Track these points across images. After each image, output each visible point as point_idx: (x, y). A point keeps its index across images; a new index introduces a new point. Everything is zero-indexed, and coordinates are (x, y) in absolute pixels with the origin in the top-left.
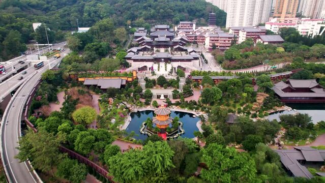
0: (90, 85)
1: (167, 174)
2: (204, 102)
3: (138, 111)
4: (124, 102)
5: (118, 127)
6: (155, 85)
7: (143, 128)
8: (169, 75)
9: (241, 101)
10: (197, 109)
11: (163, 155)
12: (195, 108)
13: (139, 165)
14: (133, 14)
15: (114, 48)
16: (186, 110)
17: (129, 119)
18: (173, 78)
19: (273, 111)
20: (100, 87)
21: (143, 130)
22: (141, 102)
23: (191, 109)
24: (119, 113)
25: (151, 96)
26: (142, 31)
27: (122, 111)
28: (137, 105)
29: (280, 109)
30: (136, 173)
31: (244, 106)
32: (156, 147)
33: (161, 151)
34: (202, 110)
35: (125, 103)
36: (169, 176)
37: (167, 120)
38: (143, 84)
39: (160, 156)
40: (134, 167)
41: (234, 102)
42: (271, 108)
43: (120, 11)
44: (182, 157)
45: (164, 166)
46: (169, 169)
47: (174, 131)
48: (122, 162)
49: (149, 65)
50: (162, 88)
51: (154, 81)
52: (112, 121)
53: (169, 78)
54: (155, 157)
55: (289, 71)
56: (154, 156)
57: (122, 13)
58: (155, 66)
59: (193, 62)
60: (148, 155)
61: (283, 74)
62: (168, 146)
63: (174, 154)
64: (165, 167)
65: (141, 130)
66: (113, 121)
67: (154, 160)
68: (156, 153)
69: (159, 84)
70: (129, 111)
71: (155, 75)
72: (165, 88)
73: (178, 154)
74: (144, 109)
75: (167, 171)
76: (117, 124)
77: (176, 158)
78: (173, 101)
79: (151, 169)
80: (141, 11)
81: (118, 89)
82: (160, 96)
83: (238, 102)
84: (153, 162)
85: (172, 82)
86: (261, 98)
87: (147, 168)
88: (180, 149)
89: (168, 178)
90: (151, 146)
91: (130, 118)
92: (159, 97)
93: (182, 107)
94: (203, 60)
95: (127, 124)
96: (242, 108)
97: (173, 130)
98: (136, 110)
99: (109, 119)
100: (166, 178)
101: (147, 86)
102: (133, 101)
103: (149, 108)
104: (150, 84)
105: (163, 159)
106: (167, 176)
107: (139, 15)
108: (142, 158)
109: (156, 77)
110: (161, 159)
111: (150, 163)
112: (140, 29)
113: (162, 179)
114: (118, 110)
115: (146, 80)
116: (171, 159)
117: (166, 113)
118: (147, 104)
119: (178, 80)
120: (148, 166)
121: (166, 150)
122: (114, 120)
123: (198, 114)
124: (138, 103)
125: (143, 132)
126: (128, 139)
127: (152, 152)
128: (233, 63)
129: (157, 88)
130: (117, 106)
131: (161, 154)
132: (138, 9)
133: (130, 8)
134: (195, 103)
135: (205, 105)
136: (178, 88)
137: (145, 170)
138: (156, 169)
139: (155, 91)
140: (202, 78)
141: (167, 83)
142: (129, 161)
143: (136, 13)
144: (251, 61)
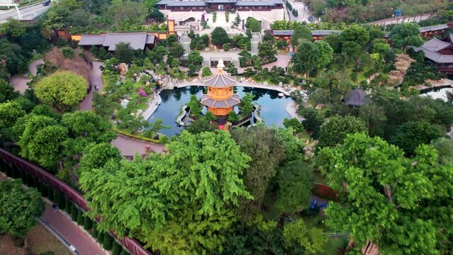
0: (90, 46)
1: (230, 214)
2: (299, 70)
3: (175, 88)
4: (148, 71)
5: (132, 114)
6: (207, 46)
7: (183, 116)
8: (232, 27)
9: (366, 70)
10: (285, 82)
11: (219, 167)
12: (281, 80)
13: (155, 194)
16: (265, 85)
17: (156, 100)
18: (239, 33)
19: (424, 87)
20: (107, 48)
21: (182, 120)
22: (180, 72)
23: (275, 82)
24: (138, 90)
25: (199, 62)
27: (143, 86)
28: (173, 76)
29: (437, 85)
30: (145, 215)
31: (372, 77)
32: (201, 146)
33: (214, 155)
34: (296, 85)
35: (151, 72)
36: (234, 220)
37: (229, 100)
38: (186, 43)
39: (209, 170)
40: (140, 200)
41: (354, 71)
42: (422, 82)
44: (271, 170)
45: (220, 195)
46: (235, 202)
47: (244, 120)
48: (109, 185)
49: (197, 15)
50: (221, 50)
51: (206, 39)
52: (122, 103)
53: (232, 32)
54: (198, 171)
55: (442, 23)
56: (193, 168)
58: (209, 16)
59: (273, 11)
60: (179, 167)
61: (433, 28)
62: (232, 143)
63: (249, 163)
64: (226, 198)
65: (179, 119)
66: (125, 103)
67: (194, 181)
68: (201, 160)
69: (215, 44)
70: (158, 87)
71: (209, 28)
72: (226, 50)
73: (260, 162)
74: (186, 84)
75: (229, 206)
76: (131, 107)
77: (253, 174)
78: (241, 71)
79: (187, 201)
81: (140, 50)
82: (217, 63)
83: (360, 70)
84: (192, 185)
85: (237, 40)
86: (404, 63)
87: (177, 199)
88: (266, 148)
89: (234, 225)
90: (187, 143)
91: (159, 99)
92: (214, 64)
93: (258, 80)
94: (291, 13)
95: (152, 108)
96: (368, 81)
97: (241, 118)
98: (171, 86)
99: (118, 100)
100: (227, 224)
101: (192, 47)
102: (166, 69)
103: (195, 82)
104: (199, 43)
105: (218, 177)
106: (230, 218)
108: (164, 175)
109: (208, 32)
110: (213, 176)
111: (183, 188)
113: (217, 227)
114: (136, 86)
115: (192, 36)
116: (240, 176)
117: (227, 85)
118: (193, 75)
119: (250, 36)
120: (178, 195)
121: (227, 154)
122: (128, 101)
123: (287, 90)
124: (175, 72)
125: (182, 124)
126: (149, 136)
127: (189, 158)
128: (342, 13)
129: (212, 50)
130: (135, 78)
131: (213, 163)
134: (282, 73)
135: (299, 76)
136: (249, 49)
137: (171, 206)
138: (199, 203)
139: (207, 55)
140: (292, 34)
141: (230, 41)
142: (128, 182)
144: (373, 10)
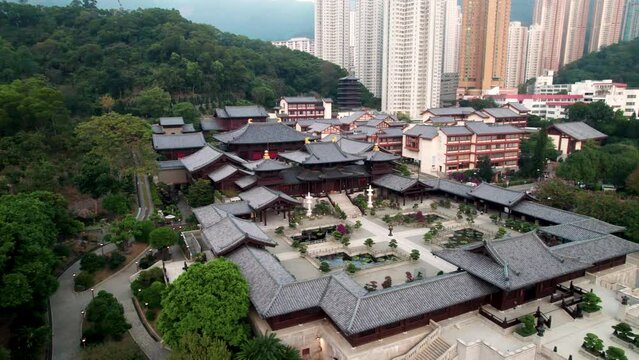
14: (117, 76)
15: (88, 221)
26: (178, 131)
43: (56, 66)
57: (66, 73)
80: (142, 66)
107: (138, 79)
112: (165, 121)
132: (129, 62)
133: (99, 57)
143: (126, 73)
